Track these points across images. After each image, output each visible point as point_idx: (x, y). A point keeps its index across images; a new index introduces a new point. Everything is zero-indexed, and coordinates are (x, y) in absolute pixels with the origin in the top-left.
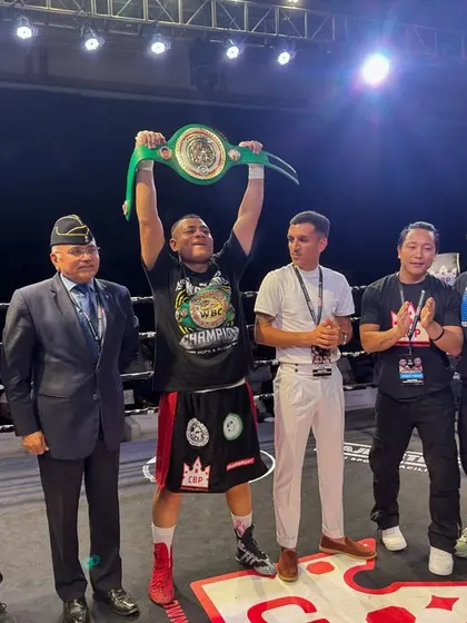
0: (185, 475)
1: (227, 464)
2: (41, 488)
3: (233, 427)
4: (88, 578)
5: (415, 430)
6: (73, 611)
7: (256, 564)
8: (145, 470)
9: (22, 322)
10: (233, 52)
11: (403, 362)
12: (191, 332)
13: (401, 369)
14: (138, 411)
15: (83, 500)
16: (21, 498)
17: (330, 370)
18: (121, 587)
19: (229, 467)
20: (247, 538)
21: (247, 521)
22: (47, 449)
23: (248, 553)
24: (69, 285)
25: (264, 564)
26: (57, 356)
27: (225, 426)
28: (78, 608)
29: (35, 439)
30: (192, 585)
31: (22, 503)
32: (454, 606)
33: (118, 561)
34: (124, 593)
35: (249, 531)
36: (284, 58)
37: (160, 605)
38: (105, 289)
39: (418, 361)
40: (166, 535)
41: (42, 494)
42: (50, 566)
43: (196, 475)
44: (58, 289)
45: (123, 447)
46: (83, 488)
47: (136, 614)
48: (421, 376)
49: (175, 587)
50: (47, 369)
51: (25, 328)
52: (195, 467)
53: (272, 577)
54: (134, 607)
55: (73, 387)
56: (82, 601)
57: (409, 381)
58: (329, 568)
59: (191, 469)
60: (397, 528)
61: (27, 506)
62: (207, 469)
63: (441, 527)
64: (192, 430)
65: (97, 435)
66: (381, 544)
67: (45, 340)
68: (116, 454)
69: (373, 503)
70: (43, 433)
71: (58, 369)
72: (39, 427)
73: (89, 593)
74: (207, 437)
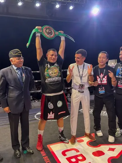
0: (48, 116)
1: (58, 113)
2: (9, 121)
3: (60, 104)
4: (20, 144)
5: (104, 105)
6: (16, 153)
7: (64, 140)
8: (35, 116)
9: (3, 78)
10: (58, 6)
11: (100, 89)
12: (49, 78)
13: (99, 90)
14: (33, 101)
15: (20, 124)
16: (3, 124)
17: (83, 91)
18: (29, 146)
19: (59, 114)
20: (62, 133)
21: (62, 129)
22: (10, 111)
23: (62, 137)
24: (15, 68)
25: (66, 140)
26: (12, 87)
27: (58, 104)
28: (18, 152)
29: (7, 109)
30: (48, 146)
31: (3, 125)
32: (115, 150)
33: (29, 139)
34: (30, 148)
35: (62, 131)
36: (71, 8)
37: (39, 151)
38: (25, 69)
39: (103, 88)
40: (41, 132)
41: (9, 123)
42: (11, 141)
43: (51, 115)
44: (12, 69)
45: (30, 110)
46: (20, 121)
47: (33, 153)
48: (104, 92)
49: (43, 146)
50: (10, 90)
51: (3, 80)
52: (51, 114)
53: (68, 143)
54: (32, 152)
55: (16, 95)
56: (19, 150)
57: (101, 93)
58: (83, 141)
59: (50, 114)
60: (100, 131)
61: (4, 126)
62: (54, 114)
63: (111, 130)
64: (50, 105)
65: (23, 107)
66: (96, 135)
67: (9, 83)
68: (28, 112)
69: (94, 124)
70: (9, 107)
71: (13, 90)
72: (8, 106)
73: (21, 148)
74: (53, 107)
